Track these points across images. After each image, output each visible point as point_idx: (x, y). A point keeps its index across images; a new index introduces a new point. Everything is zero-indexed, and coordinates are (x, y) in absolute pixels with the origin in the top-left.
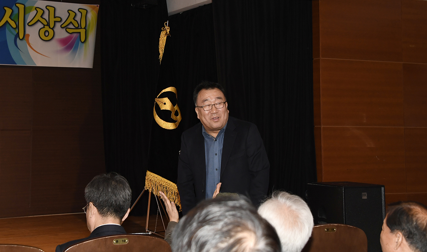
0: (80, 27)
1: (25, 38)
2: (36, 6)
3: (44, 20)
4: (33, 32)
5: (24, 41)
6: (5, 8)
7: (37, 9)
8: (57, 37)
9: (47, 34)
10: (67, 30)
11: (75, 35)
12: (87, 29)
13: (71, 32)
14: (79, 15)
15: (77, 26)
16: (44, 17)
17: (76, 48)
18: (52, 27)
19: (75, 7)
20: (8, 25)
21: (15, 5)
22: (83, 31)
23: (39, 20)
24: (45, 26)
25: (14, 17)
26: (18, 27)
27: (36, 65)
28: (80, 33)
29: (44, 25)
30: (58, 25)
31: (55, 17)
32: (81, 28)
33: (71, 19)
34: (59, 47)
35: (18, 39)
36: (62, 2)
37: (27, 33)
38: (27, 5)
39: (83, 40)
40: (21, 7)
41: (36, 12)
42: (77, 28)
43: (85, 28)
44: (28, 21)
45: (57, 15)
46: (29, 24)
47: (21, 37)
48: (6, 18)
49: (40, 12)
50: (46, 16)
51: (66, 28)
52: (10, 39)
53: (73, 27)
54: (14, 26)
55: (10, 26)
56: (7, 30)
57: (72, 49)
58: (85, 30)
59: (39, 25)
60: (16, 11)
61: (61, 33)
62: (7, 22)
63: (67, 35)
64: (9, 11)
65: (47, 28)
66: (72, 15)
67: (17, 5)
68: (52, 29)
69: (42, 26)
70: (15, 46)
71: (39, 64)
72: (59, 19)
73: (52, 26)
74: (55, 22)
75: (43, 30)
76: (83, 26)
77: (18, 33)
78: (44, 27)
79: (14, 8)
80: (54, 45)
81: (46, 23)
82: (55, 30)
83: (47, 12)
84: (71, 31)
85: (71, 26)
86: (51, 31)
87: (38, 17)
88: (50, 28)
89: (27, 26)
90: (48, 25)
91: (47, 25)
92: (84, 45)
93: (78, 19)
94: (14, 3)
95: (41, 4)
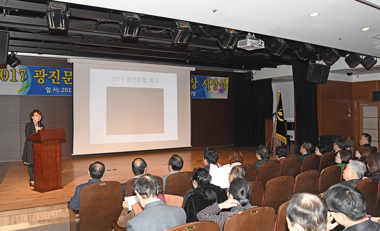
2: (212, 79)
4: (211, 87)
5: (209, 90)
11: (223, 88)
12: (226, 86)
13: (221, 87)
14: (224, 81)
17: (223, 92)
19: (223, 78)
20: (205, 85)
25: (206, 83)
26: (207, 86)
30: (218, 85)
33: (222, 83)
34: (219, 92)
36: (219, 77)
38: (210, 79)
39: (225, 89)
40: (208, 79)
42: (223, 85)
44: (210, 84)
45: (218, 82)
48: (204, 83)
50: (215, 82)
51: (220, 85)
52: (206, 90)
56: (205, 87)
59: (213, 85)
60: (207, 81)
61: (219, 88)
64: (205, 81)
66: (222, 81)
70: (207, 92)
71: (213, 98)
75: (214, 87)
77: (208, 88)
79: (206, 79)
80: (217, 91)
83: (215, 80)
85: (222, 85)
86: (216, 87)
87: (213, 82)
90: (216, 85)
92: (225, 91)
93: (223, 82)
94: (206, 78)
95: (214, 78)
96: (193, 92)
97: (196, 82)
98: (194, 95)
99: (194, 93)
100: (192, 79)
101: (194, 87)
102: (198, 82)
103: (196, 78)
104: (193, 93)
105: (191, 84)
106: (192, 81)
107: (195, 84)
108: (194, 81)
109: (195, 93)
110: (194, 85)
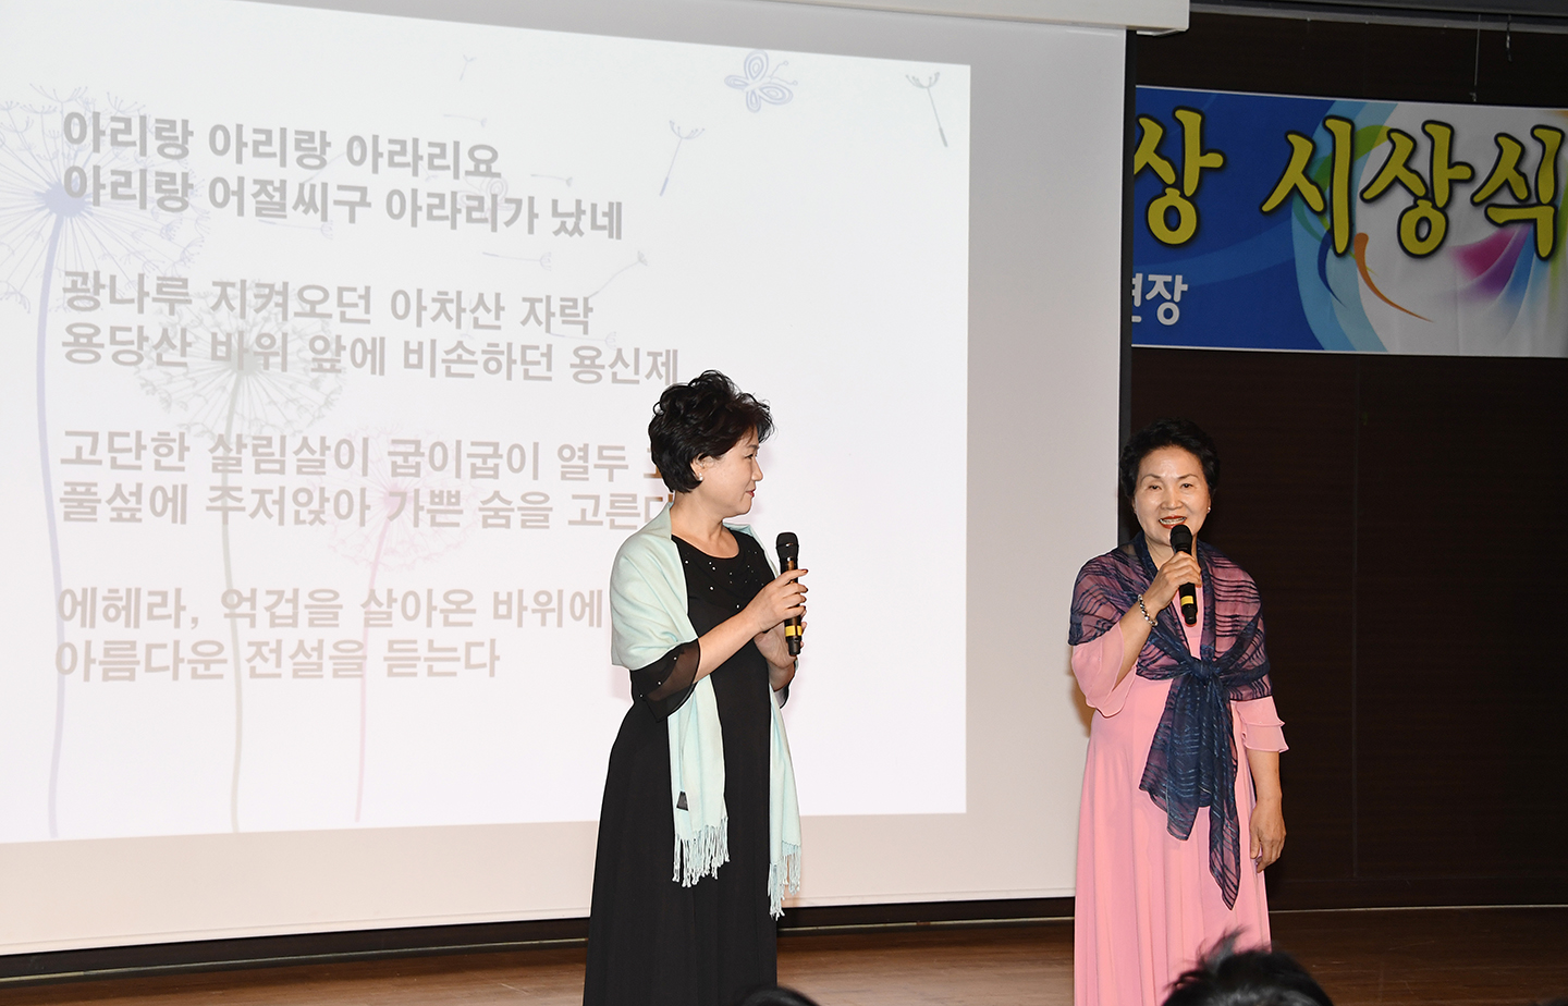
0: (1534, 200)
1: (1353, 251)
2: (1390, 123)
3: (1414, 176)
4: (1378, 223)
5: (1351, 260)
6: (1291, 137)
7: (1393, 135)
8: (1458, 240)
9: (1424, 232)
10: (1492, 212)
11: (1516, 230)
12: (1560, 204)
13: (1500, 221)
14: (1534, 150)
15: (1522, 194)
16: (1415, 165)
17: (1521, 281)
18: (1440, 204)
19: (1520, 119)
20: (1297, 201)
21: (1320, 125)
22: (1544, 216)
23: (1397, 180)
24: (1419, 202)
25: (1319, 170)
26: (1329, 206)
27: (1384, 349)
28: (1534, 222)
29: (1417, 198)
30: (1463, 194)
31: (1451, 165)
32: (1539, 203)
33: (1506, 171)
34: (1463, 280)
35: (1331, 252)
37: (1360, 229)
38: (1360, 123)
39: (1544, 250)
40: (1341, 129)
41: (1390, 146)
42: (1523, 204)
43: (1552, 203)
44: (1362, 184)
45: (1458, 157)
46: (1367, 195)
47: (1341, 248)
48: (1294, 175)
49: (1404, 146)
50: (1421, 164)
51: (1484, 204)
52: (1305, 249)
53: (1512, 202)
54: (1318, 205)
55: (1305, 207)
56: (1294, 220)
57: (1507, 287)
58: (1551, 210)
59: (1400, 199)
60: (1325, 151)
61: (1471, 229)
62: (1295, 189)
63: (1488, 232)
64: (1302, 148)
65: (1425, 208)
66: (1512, 152)
67: (1330, 123)
68: (1443, 210)
69: (1408, 201)
70: (1320, 280)
71: (1395, 346)
72: (1465, 173)
73: (1441, 201)
74: (1452, 182)
75: (1413, 217)
76: (1546, 196)
77: (1331, 232)
78: (1415, 206)
79: (1320, 135)
80: (1446, 273)
81: (1421, 191)
82: (1453, 213)
83: (1424, 144)
84: (1501, 216)
85: (1504, 197)
86: (1437, 219)
87: (1395, 168)
88: (1435, 206)
89: (1358, 202)
90: (1430, 196)
91: (1425, 197)
92: (1549, 268)
93: (1529, 166)
94: (1321, 115)
95: (1408, 115)
96: (1160, 280)
97: (1194, 162)
98: (1168, 313)
99: (1170, 287)
100: (1152, 132)
101: (1172, 218)
102: (1214, 160)
103: (1191, 121)
104: (1159, 288)
105: (1138, 189)
106: (1145, 155)
107: (1179, 184)
108: (1171, 148)
109: (1180, 287)
110: (1172, 197)
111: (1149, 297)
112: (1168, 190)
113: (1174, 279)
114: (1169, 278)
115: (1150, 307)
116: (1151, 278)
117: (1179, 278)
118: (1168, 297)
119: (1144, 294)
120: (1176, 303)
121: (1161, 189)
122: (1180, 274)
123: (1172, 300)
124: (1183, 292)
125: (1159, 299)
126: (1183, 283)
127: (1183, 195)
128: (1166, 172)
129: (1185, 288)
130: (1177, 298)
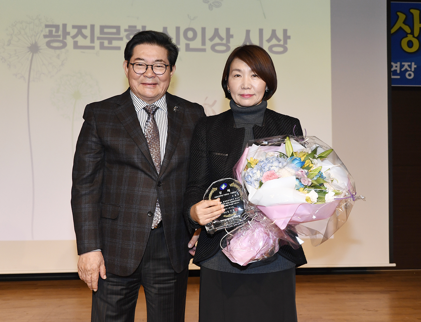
96: (406, 65)
97: (418, 26)
98: (410, 75)
99: (410, 66)
100: (402, 17)
101: (410, 44)
103: (416, 12)
104: (406, 67)
106: (400, 24)
107: (412, 33)
108: (409, 21)
109: (414, 66)
110: (410, 37)
111: (403, 70)
112: (408, 35)
113: (411, 64)
114: (409, 64)
115: (403, 73)
116: (403, 63)
117: (413, 63)
118: (409, 69)
119: (401, 69)
120: (413, 72)
121: (406, 35)
122: (413, 62)
123: (411, 71)
124: (415, 68)
125: (406, 70)
126: (415, 64)
127: (414, 37)
128: (407, 29)
129: (416, 66)
130: (413, 70)
